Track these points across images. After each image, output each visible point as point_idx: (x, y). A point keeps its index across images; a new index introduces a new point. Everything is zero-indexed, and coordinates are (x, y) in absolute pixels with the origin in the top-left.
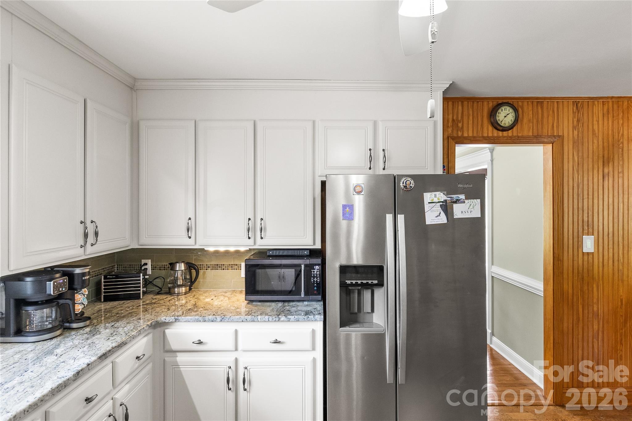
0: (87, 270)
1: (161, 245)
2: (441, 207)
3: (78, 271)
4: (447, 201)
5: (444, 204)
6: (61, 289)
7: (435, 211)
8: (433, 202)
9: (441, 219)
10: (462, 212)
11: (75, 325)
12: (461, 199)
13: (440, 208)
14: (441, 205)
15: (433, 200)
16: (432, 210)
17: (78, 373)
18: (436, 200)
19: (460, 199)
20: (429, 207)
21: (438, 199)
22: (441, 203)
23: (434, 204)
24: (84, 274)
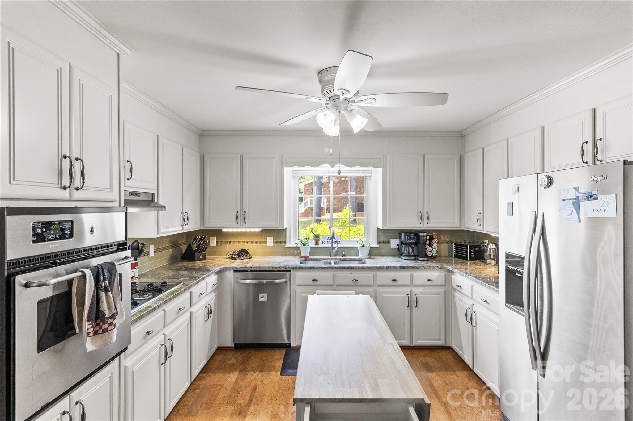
0: (425, 235)
1: (472, 229)
2: (573, 204)
3: (421, 234)
4: (579, 197)
5: (576, 201)
6: (411, 240)
7: (568, 209)
8: (567, 200)
9: (573, 218)
10: (594, 211)
11: (420, 259)
12: (594, 195)
13: (572, 206)
14: (573, 203)
15: (566, 197)
16: (566, 208)
17: (388, 267)
18: (569, 197)
19: (592, 195)
20: (563, 205)
21: (571, 196)
22: (574, 201)
23: (567, 201)
24: (423, 236)
